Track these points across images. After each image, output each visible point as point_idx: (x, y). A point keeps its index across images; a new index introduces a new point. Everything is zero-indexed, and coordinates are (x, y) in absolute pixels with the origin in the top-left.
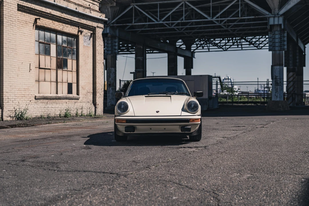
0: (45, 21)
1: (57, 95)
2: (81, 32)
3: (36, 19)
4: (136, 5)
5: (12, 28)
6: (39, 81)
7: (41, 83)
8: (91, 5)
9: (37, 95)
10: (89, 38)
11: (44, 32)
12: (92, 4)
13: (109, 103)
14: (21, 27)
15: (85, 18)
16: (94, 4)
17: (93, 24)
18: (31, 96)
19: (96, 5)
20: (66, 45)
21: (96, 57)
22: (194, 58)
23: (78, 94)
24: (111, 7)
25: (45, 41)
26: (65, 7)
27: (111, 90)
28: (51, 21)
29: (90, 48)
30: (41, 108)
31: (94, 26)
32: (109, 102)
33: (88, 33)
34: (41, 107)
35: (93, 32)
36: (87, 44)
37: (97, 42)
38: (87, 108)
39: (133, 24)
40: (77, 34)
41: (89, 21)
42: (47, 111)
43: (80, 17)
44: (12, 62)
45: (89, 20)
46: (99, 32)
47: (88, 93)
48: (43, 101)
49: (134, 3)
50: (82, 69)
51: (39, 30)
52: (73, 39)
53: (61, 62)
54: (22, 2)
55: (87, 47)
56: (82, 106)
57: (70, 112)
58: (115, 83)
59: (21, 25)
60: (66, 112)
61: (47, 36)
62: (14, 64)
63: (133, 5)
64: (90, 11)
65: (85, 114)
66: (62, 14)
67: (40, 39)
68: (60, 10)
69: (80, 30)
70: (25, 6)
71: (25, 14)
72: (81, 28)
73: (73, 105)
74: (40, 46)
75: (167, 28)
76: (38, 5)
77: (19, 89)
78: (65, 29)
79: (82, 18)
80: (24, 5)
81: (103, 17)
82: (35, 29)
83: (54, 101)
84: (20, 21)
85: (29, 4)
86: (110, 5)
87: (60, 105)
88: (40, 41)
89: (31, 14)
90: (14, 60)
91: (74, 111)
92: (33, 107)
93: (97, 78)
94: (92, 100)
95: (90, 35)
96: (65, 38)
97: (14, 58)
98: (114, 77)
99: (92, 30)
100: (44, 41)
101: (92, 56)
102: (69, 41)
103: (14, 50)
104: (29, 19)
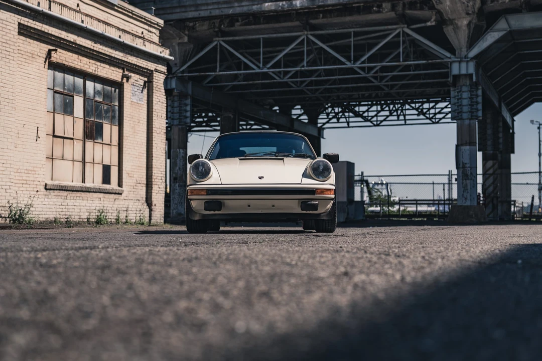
0: (64, 56)
1: (83, 184)
2: (128, 78)
3: (50, 51)
4: (223, 41)
5: (7, 64)
6: (52, 159)
7: (56, 162)
8: (145, 32)
9: (49, 182)
10: (141, 89)
11: (63, 74)
12: (147, 32)
13: (174, 211)
14: (24, 64)
15: (135, 54)
16: (151, 32)
17: (148, 65)
18: (38, 183)
19: (155, 33)
20: (101, 98)
21: (152, 122)
22: (323, 138)
23: (120, 184)
24: (179, 44)
25: (64, 89)
26: (101, 32)
27: (177, 188)
28: (76, 56)
29: (142, 106)
30: (56, 205)
31: (149, 68)
32: (174, 209)
33: (139, 80)
34: (56, 203)
35: (148, 79)
36: (137, 98)
37: (154, 96)
38: (136, 211)
39: (217, 73)
40: (120, 80)
41: (142, 60)
42: (66, 210)
43: (126, 51)
44: (6, 122)
45: (141, 58)
46: (159, 80)
47: (137, 185)
48: (59, 194)
49: (219, 37)
50: (127, 141)
51: (54, 70)
52: (113, 89)
53: (91, 126)
54: (27, 20)
55: (137, 105)
56: (127, 206)
57: (106, 214)
58: (184, 175)
59: (24, 60)
60: (99, 214)
61: (68, 82)
62: (10, 126)
63: (218, 41)
64: (144, 43)
65: (132, 221)
66: (95, 45)
67: (57, 87)
68: (91, 38)
69: (125, 75)
70: (31, 28)
71: (31, 41)
72: (128, 70)
73: (111, 203)
74: (56, 99)
75: (275, 81)
76: (53, 27)
77: (18, 169)
78: (99, 70)
79: (129, 54)
80: (29, 24)
81: (166, 54)
82: (48, 69)
83: (78, 194)
84: (22, 52)
85: (37, 23)
86: (178, 41)
87: (89, 201)
88: (56, 88)
89: (41, 42)
90: (10, 119)
91: (113, 214)
92: (40, 203)
93: (153, 158)
94: (145, 196)
95: (142, 84)
96: (99, 87)
97: (10, 115)
98: (183, 165)
99: (146, 76)
100: (62, 91)
101: (146, 120)
102: (106, 92)
103: (11, 101)
104: (38, 51)
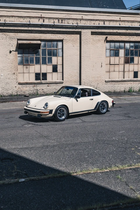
1: (124, 79)
3: (107, 37)
5: (87, 46)
6: (109, 72)
7: (111, 73)
9: (107, 80)
11: (114, 43)
14: (95, 44)
18: (102, 80)
20: (133, 48)
25: (115, 48)
26: (128, 26)
28: (119, 36)
30: (109, 87)
42: (114, 88)
44: (87, 63)
48: (111, 83)
51: (110, 43)
53: (128, 59)
54: (95, 30)
57: (133, 89)
60: (130, 89)
61: (117, 45)
66: (127, 31)
71: (98, 36)
73: (137, 84)
74: (111, 52)
76: (107, 29)
78: (131, 39)
80: (96, 31)
82: (107, 43)
83: (121, 83)
84: (95, 40)
85: (99, 30)
87: (125, 85)
88: (111, 49)
91: (137, 89)
96: (132, 44)
97: (89, 61)
102: (136, 46)
103: (89, 57)
104: (102, 38)
